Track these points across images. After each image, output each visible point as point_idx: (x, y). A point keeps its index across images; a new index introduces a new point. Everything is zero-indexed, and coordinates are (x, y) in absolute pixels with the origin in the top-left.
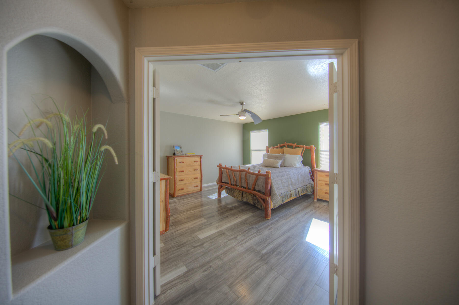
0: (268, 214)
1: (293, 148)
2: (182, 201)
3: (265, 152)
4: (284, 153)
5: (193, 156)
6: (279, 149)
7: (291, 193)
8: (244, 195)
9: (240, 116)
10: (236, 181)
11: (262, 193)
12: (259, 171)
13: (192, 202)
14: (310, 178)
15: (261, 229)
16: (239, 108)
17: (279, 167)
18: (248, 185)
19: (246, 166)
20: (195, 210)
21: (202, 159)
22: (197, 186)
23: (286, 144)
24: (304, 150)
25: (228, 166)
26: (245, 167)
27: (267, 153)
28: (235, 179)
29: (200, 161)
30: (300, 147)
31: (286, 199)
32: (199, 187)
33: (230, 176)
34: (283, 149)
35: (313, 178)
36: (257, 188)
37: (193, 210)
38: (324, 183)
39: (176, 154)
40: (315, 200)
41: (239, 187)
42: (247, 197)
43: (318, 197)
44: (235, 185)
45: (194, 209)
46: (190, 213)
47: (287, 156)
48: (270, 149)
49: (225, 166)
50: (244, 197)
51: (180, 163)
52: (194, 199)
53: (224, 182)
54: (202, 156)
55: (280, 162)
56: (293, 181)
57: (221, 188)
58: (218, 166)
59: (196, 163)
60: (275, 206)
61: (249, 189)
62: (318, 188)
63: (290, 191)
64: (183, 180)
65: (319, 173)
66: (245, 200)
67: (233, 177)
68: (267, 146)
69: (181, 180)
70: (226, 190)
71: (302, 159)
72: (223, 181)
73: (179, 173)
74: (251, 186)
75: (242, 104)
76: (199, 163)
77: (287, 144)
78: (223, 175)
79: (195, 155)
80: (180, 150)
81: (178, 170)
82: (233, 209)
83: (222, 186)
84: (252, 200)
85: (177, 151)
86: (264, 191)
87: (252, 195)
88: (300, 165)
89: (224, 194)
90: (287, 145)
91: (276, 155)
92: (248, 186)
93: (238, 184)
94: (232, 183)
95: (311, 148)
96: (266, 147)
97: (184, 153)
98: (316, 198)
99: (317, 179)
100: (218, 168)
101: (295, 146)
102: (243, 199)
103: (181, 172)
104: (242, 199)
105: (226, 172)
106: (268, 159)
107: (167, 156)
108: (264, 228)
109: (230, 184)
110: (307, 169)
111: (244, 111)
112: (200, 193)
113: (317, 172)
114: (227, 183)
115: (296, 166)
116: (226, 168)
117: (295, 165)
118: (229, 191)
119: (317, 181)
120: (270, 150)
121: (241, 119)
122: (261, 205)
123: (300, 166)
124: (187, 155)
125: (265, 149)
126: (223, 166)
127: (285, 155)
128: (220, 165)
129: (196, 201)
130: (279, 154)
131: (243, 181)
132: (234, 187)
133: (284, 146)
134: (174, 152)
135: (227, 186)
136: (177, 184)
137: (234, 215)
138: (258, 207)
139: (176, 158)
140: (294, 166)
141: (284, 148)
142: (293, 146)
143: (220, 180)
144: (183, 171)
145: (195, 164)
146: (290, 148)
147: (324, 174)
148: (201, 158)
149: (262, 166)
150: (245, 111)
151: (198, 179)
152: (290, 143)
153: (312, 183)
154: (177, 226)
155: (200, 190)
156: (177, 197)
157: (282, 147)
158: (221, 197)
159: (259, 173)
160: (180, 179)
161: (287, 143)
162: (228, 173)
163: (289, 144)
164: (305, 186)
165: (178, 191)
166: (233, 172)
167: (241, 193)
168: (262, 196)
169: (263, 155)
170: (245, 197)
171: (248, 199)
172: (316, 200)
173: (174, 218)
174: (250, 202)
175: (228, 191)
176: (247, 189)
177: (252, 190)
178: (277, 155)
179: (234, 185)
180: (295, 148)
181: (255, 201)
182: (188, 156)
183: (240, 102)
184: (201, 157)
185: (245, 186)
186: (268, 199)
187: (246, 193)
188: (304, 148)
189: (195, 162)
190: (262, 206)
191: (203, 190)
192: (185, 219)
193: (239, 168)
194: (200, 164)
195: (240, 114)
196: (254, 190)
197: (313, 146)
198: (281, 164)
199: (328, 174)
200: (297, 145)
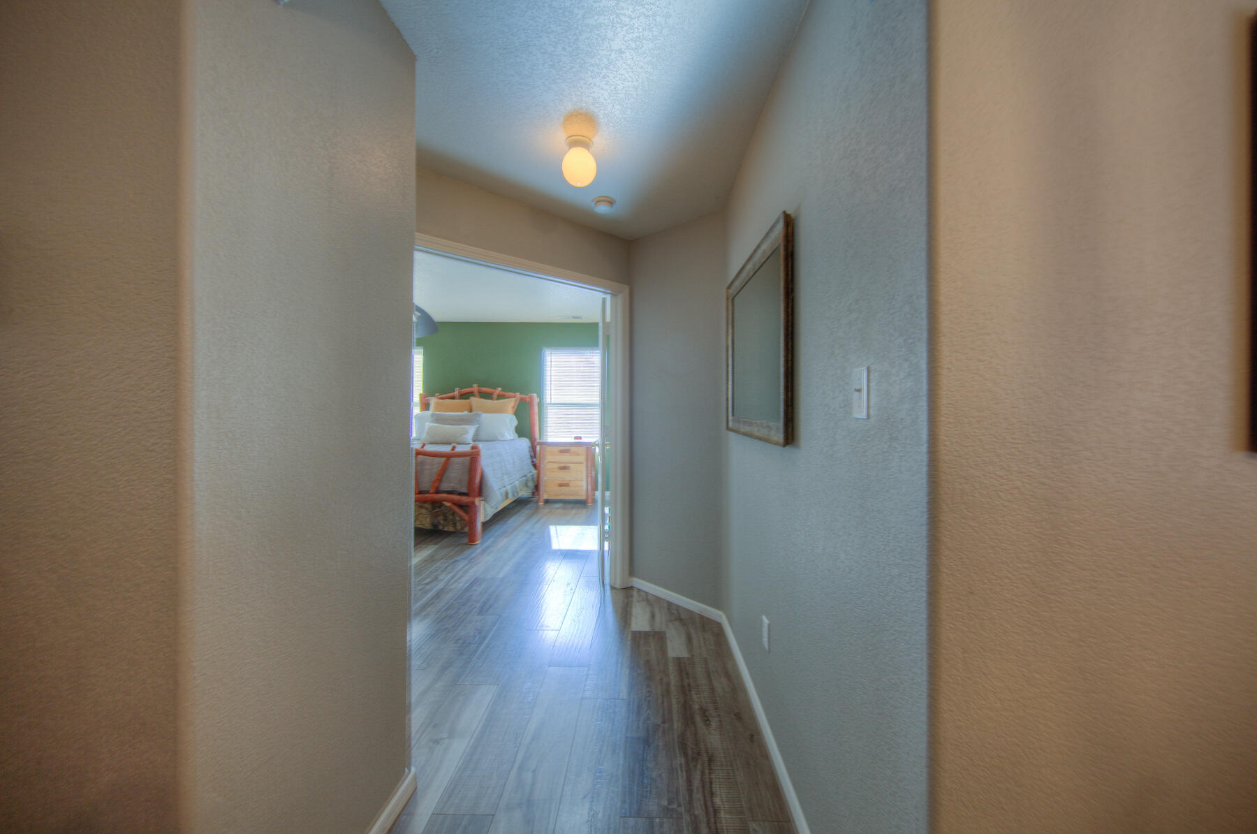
0: (476, 534)
1: (494, 400)
4: (472, 411)
6: (457, 401)
11: (462, 493)
12: (453, 448)
14: (529, 461)
17: (472, 443)
18: (418, 485)
23: (475, 388)
24: (517, 404)
27: (422, 410)
30: (508, 397)
34: (468, 400)
35: (534, 461)
36: (444, 485)
38: (556, 466)
40: (541, 504)
43: (546, 497)
47: (485, 417)
48: (433, 401)
55: (470, 432)
60: (488, 515)
61: (421, 492)
62: (544, 479)
65: (549, 449)
68: (422, 392)
71: (515, 422)
74: (426, 485)
77: (478, 389)
86: (464, 488)
88: (512, 435)
90: (479, 392)
91: (459, 416)
92: (420, 486)
95: (531, 398)
96: (420, 395)
98: (541, 500)
99: (544, 462)
101: (498, 395)
106: (438, 425)
110: (525, 443)
113: (543, 448)
115: (505, 439)
117: (503, 435)
119: (544, 465)
120: (431, 402)
123: (513, 437)
127: (480, 415)
130: (462, 413)
133: (471, 394)
138: (445, 529)
140: (501, 439)
141: (473, 399)
142: (492, 394)
146: (487, 399)
147: (556, 449)
152: (485, 387)
153: (535, 472)
157: (464, 396)
159: (453, 451)
161: (477, 387)
163: (484, 389)
164: (524, 478)
168: (461, 499)
172: (543, 503)
177: (430, 494)
180: (497, 399)
181: (438, 518)
186: (477, 502)
188: (516, 397)
196: (437, 492)
197: (535, 395)
198: (474, 437)
199: (564, 449)
200: (503, 393)
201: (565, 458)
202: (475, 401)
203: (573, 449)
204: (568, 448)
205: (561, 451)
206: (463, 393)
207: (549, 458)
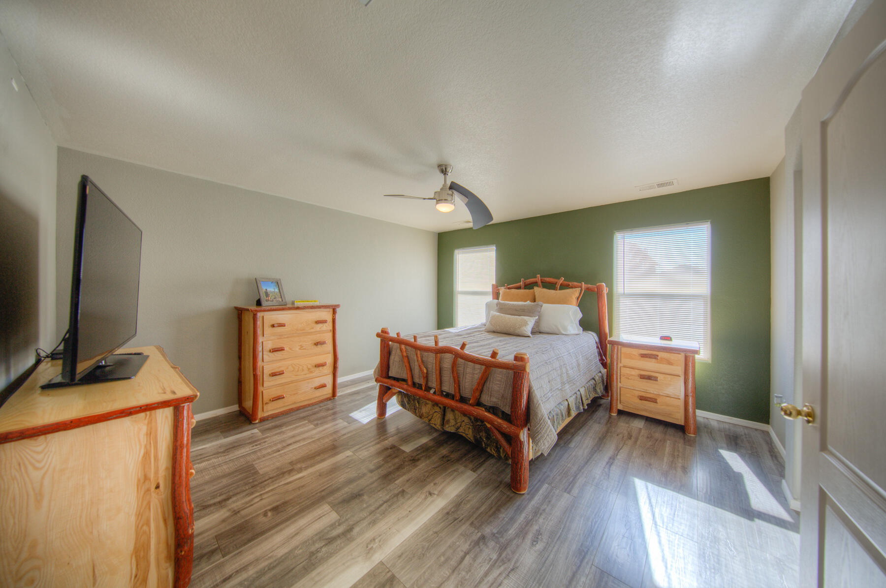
0: (520, 480)
1: (557, 290)
2: (276, 434)
3: (489, 298)
4: (535, 301)
5: (312, 307)
6: (522, 291)
7: (568, 404)
8: (450, 416)
9: (439, 201)
10: (427, 377)
11: (500, 414)
12: (494, 355)
13: (304, 439)
14: (598, 358)
15: (511, 541)
16: (438, 182)
17: (530, 335)
18: (459, 389)
19: (450, 332)
20: (306, 468)
21: (337, 315)
22: (324, 386)
24: (582, 295)
25: (406, 334)
26: (448, 335)
27: (493, 299)
28: (425, 371)
29: (332, 320)
30: (572, 288)
31: (558, 423)
32: (328, 390)
33: (409, 362)
34: (531, 290)
35: (604, 360)
36: (486, 399)
37: (300, 470)
38: (636, 373)
39: (264, 303)
40: (614, 414)
41: (435, 393)
42: (455, 419)
43: (620, 407)
44: (423, 388)
45: (303, 465)
46: (288, 484)
47: (547, 308)
48: (502, 290)
49: (398, 334)
50: (448, 421)
51: (273, 326)
52: (312, 426)
53: (395, 379)
54: (338, 306)
55: (530, 323)
56: (570, 372)
57: (385, 393)
58: (378, 335)
59: (320, 325)
60: (537, 452)
61: (463, 400)
62: (619, 384)
63: (567, 400)
64: (283, 373)
65: (624, 350)
66: (450, 428)
67: (419, 366)
68: (494, 283)
69: (274, 375)
70: (400, 396)
71: (580, 315)
72: (390, 375)
73: (271, 354)
74: (467, 392)
75: (443, 170)
76: (329, 326)
77: (541, 280)
78: (392, 357)
79: (317, 303)
80: (277, 290)
81: (269, 345)
82: (418, 460)
83: (388, 389)
84: (470, 430)
85: (267, 294)
86: (507, 410)
87: (473, 418)
88: (576, 329)
89: (394, 406)
90: (542, 282)
91: (518, 306)
92: (461, 391)
93: (433, 384)
94: (417, 380)
95: (599, 289)
96: (493, 285)
97: (288, 298)
98: (615, 410)
99: (617, 364)
100: (379, 339)
101: (561, 285)
102: (447, 426)
103: (274, 353)
104: (443, 424)
105: (398, 351)
106: (502, 315)
107: (236, 308)
108: (517, 535)
109: (410, 383)
110: (591, 339)
111: (451, 188)
112: (330, 404)
113: (618, 348)
114: (404, 380)
115: (568, 333)
116: (400, 342)
117: (565, 329)
118: (409, 401)
119: (617, 368)
120: (501, 292)
121: (441, 211)
122: (497, 447)
123: (576, 332)
124: (297, 304)
125: (489, 289)
126: (393, 334)
127: (542, 306)
128: (384, 331)
129: (314, 432)
130: (525, 303)
131: (447, 377)
132: (420, 392)
133: (535, 284)
134: (259, 297)
135: (403, 389)
136: (263, 386)
137: (422, 482)
138: (488, 450)
139: (260, 315)
140: (563, 333)
141: (536, 289)
142: (556, 284)
143: (384, 371)
144: (282, 349)
145: (318, 329)
146: (550, 289)
147: (636, 352)
148: (334, 312)
149: (489, 332)
150: (454, 187)
151: (325, 367)
152: (548, 277)
153: (604, 371)
154: (229, 553)
155: (330, 395)
156: (263, 420)
157: (529, 286)
158: (385, 415)
159: (493, 360)
160: (273, 371)
161: (541, 277)
162: (405, 354)
163: (547, 279)
165: (266, 403)
166: (419, 352)
167: (440, 408)
168: (506, 426)
169: (486, 304)
170: (451, 421)
171: (459, 424)
172: (616, 414)
173: (228, 514)
174: (464, 435)
175: (405, 400)
176: (457, 400)
177: (470, 405)
178: (522, 305)
179: (420, 387)
180: (560, 289)
181: (481, 434)
182: (298, 308)
183: (439, 166)
184: (334, 309)
185: (452, 391)
186: (524, 435)
187: (453, 410)
188: (581, 287)
189: (318, 322)
190: (501, 450)
191: (339, 393)
192: (265, 514)
193: (436, 343)
194: (331, 328)
195: (439, 198)
196: (479, 404)
197: (603, 284)
198: (533, 328)
199: (649, 353)
200: (566, 283)
201: (650, 365)
202: (538, 291)
203: (661, 355)
204: (654, 353)
205: (643, 356)
206: (527, 283)
207: (625, 361)
